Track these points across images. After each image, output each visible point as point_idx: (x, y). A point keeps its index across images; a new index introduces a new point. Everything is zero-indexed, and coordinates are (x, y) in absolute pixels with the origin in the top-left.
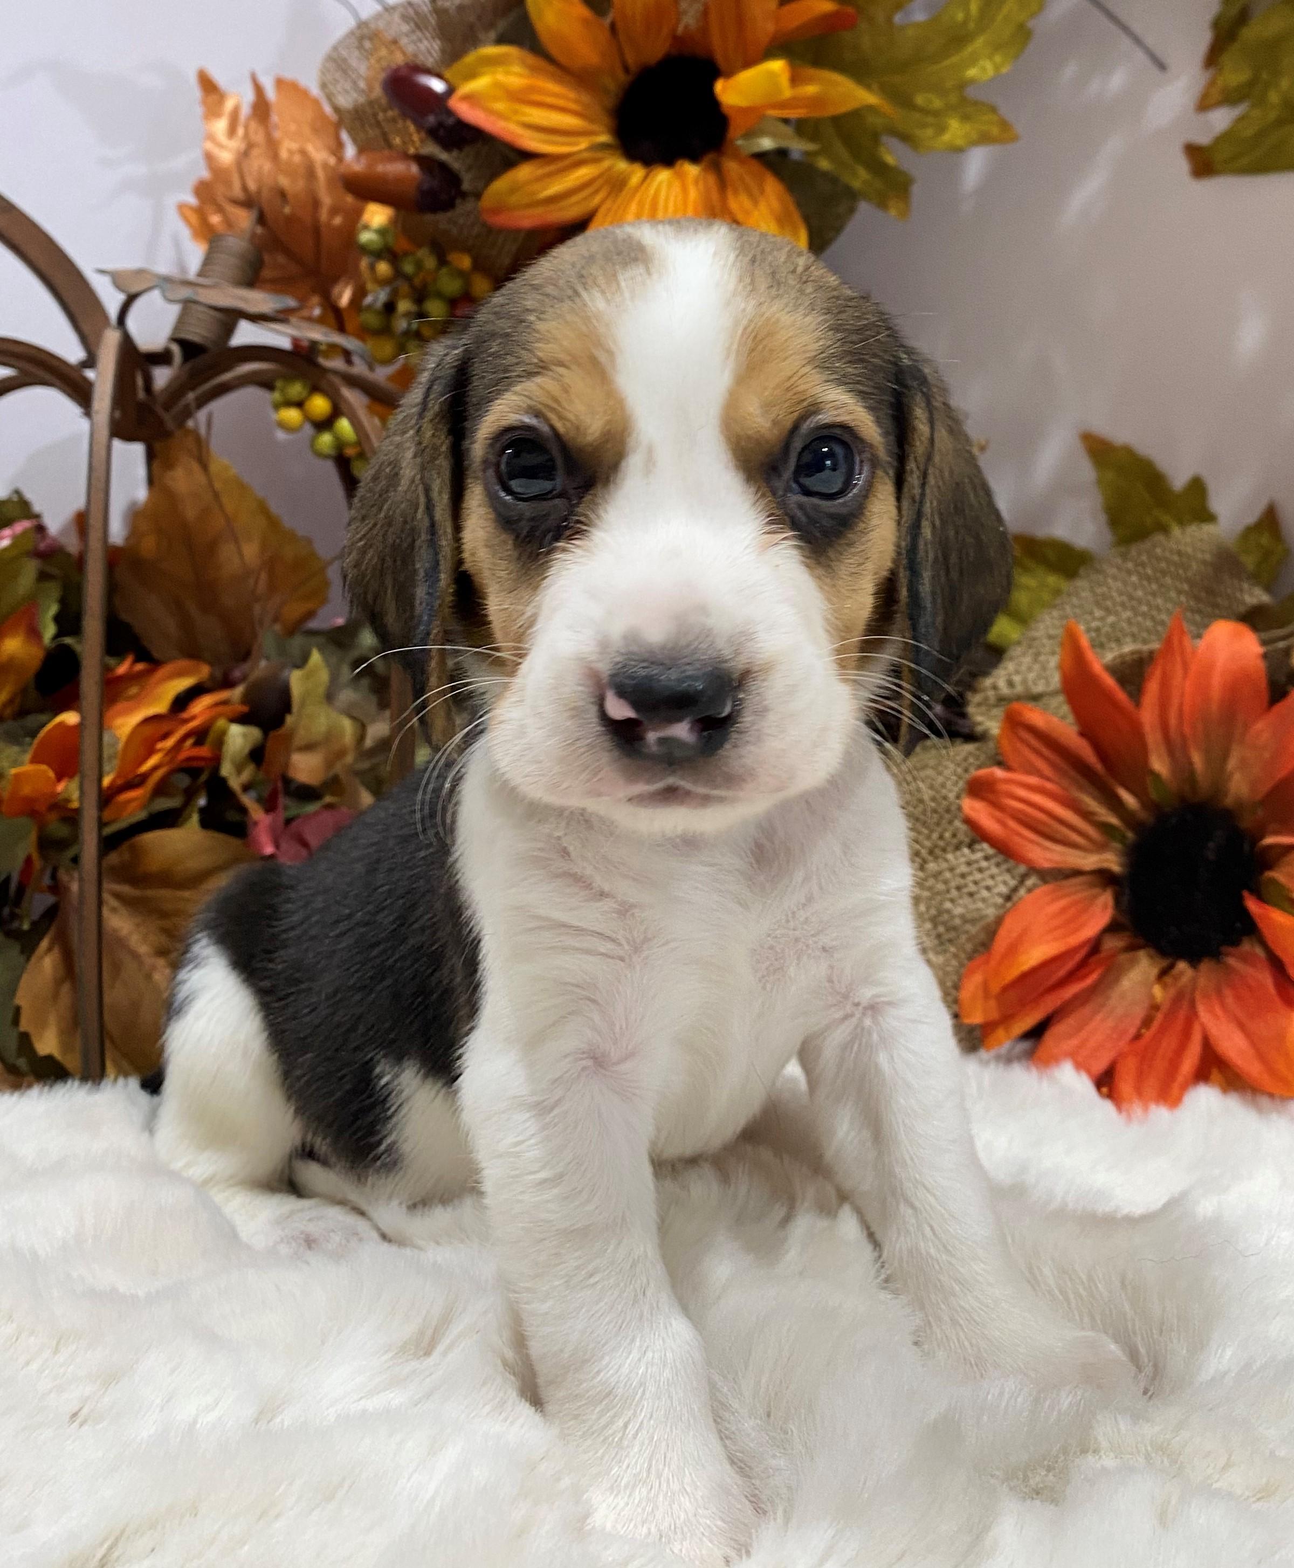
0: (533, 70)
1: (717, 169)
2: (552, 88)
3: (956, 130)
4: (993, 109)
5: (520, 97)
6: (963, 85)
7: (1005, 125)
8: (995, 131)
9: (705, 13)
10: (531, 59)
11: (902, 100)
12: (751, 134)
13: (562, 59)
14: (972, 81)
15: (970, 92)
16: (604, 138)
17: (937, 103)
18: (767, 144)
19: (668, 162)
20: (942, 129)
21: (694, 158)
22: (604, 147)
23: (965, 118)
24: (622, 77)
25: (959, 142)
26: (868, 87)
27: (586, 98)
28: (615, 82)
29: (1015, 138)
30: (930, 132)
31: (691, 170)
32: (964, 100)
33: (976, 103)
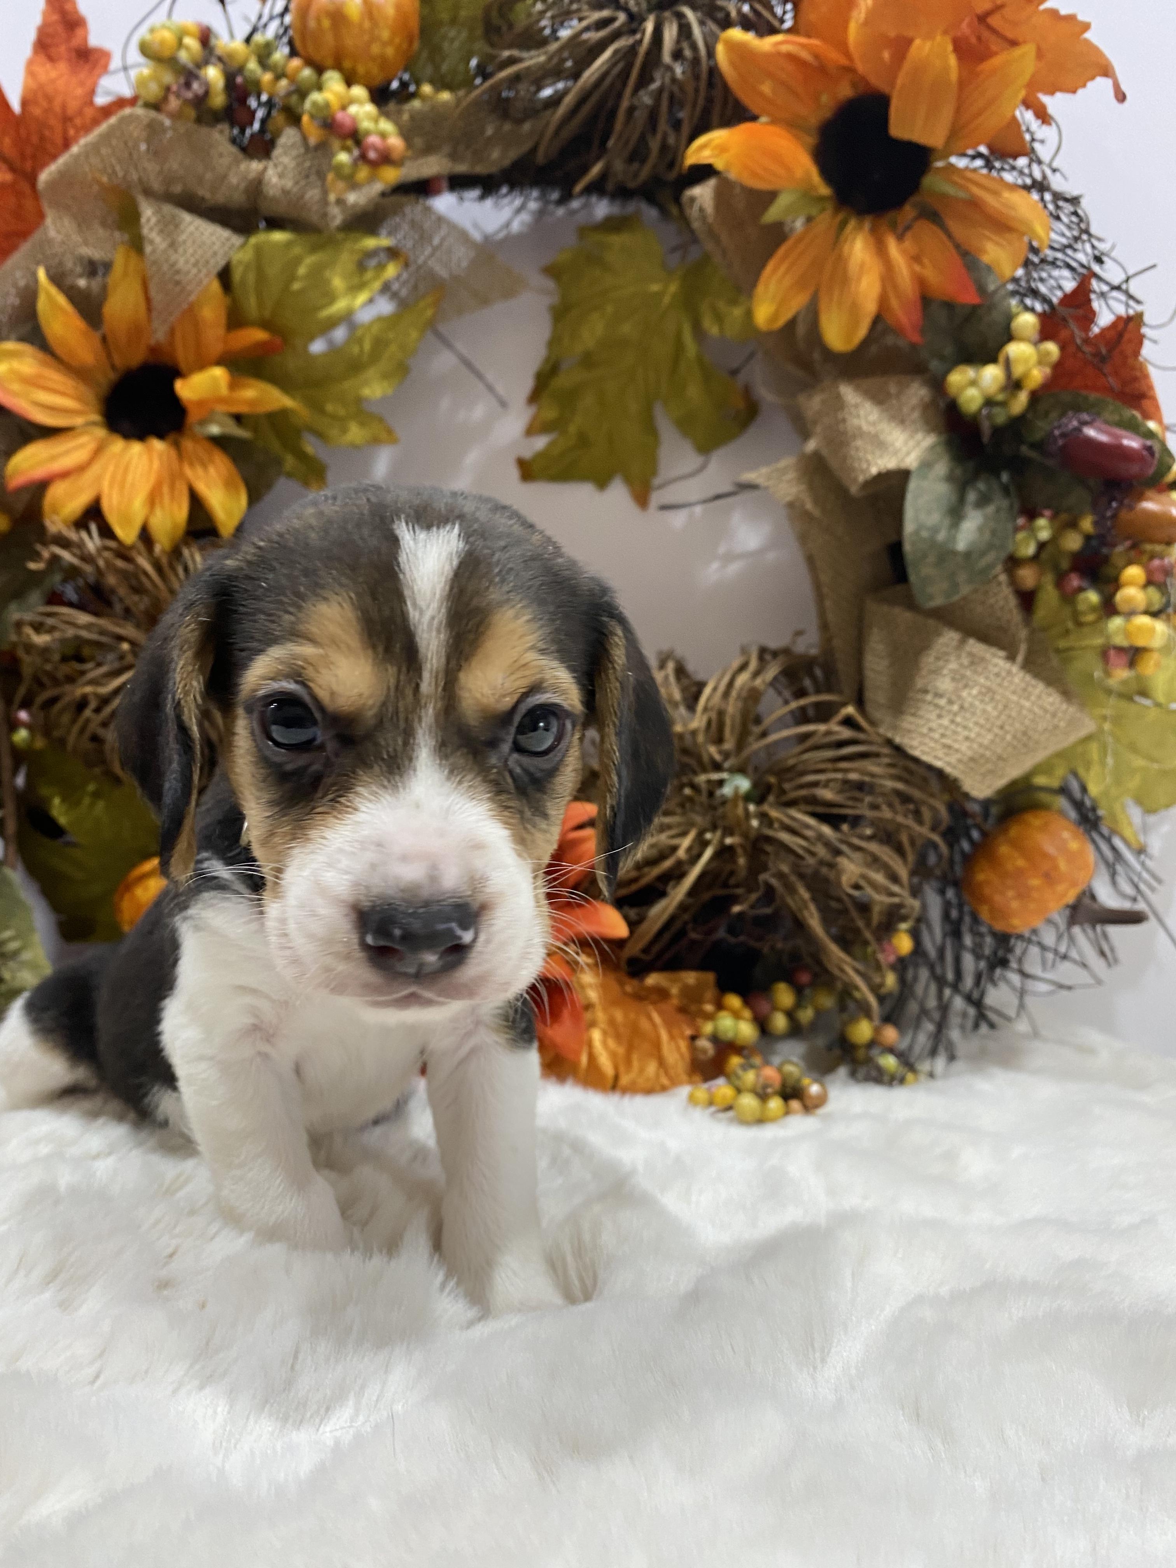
0: (44, 364)
1: (177, 445)
2: (56, 377)
3: (355, 433)
4: (382, 420)
5: (31, 382)
6: (359, 401)
7: (389, 430)
8: (383, 433)
9: (172, 332)
10: (40, 355)
11: (317, 407)
12: (203, 422)
13: (65, 358)
14: (366, 398)
15: (365, 406)
16: (96, 417)
17: (342, 412)
18: (215, 429)
19: (141, 437)
21: (161, 436)
22: (94, 424)
23: (362, 424)
24: (113, 376)
25: (358, 441)
26: (293, 397)
27: (83, 388)
28: (107, 378)
29: (399, 440)
30: (336, 432)
31: (158, 445)
32: (361, 411)
33: (369, 415)
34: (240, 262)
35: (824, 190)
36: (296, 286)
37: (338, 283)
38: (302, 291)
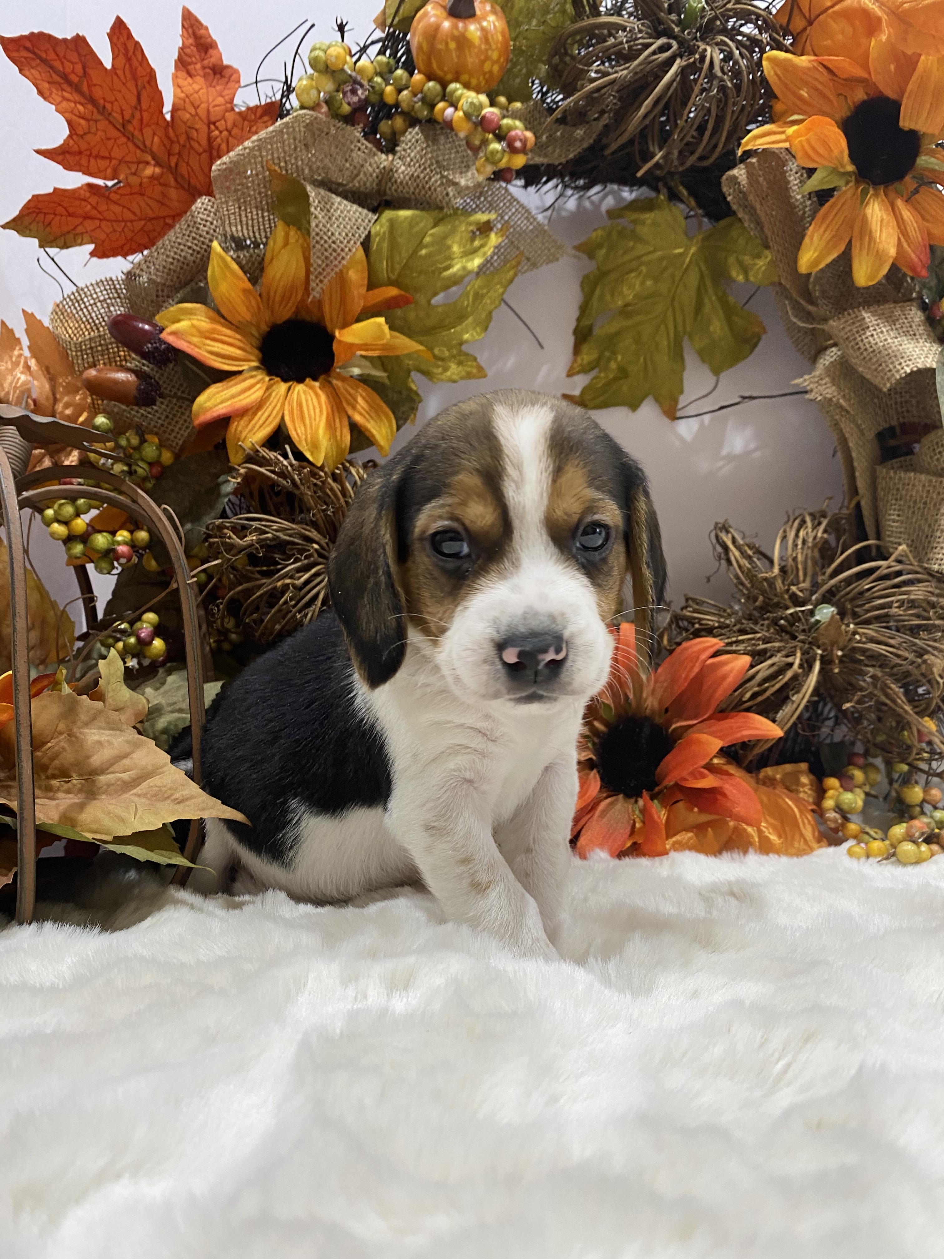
0: (212, 320)
1: (329, 384)
3: (454, 369)
4: (475, 359)
5: (207, 335)
6: (461, 344)
7: (480, 368)
8: (475, 371)
10: (209, 312)
12: (347, 365)
14: (466, 341)
15: (464, 348)
16: (256, 364)
17: (446, 354)
18: (357, 371)
19: (300, 380)
20: (446, 369)
21: (314, 377)
22: (257, 369)
23: (460, 363)
25: (455, 377)
26: (415, 341)
29: (485, 376)
30: (440, 370)
31: (314, 385)
32: (461, 353)
33: (467, 354)
34: (377, 234)
35: (850, 168)
36: (423, 252)
37: (456, 249)
38: (428, 256)
